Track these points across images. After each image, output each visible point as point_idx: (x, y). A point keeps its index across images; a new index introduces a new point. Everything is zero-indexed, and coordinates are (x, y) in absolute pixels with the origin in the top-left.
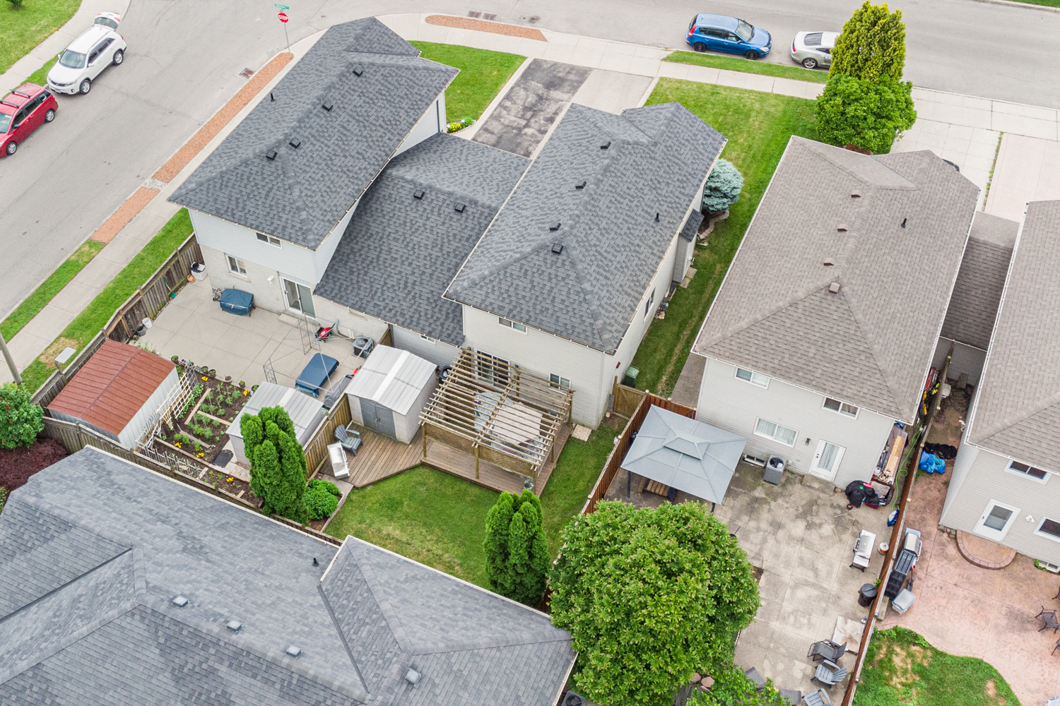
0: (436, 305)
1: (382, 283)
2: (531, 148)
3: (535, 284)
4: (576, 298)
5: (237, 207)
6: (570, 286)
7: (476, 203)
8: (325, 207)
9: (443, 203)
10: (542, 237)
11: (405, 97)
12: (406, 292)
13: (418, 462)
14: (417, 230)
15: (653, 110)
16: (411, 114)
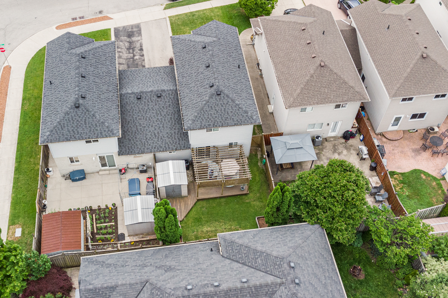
0: (172, 137)
1: (145, 139)
2: (143, 64)
3: (217, 110)
4: (236, 108)
5: (75, 133)
6: (231, 105)
7: (164, 90)
8: (111, 118)
9: (151, 96)
10: (209, 91)
11: (106, 60)
12: (157, 138)
13: (196, 200)
14: (146, 112)
15: (206, 27)
16: (113, 66)
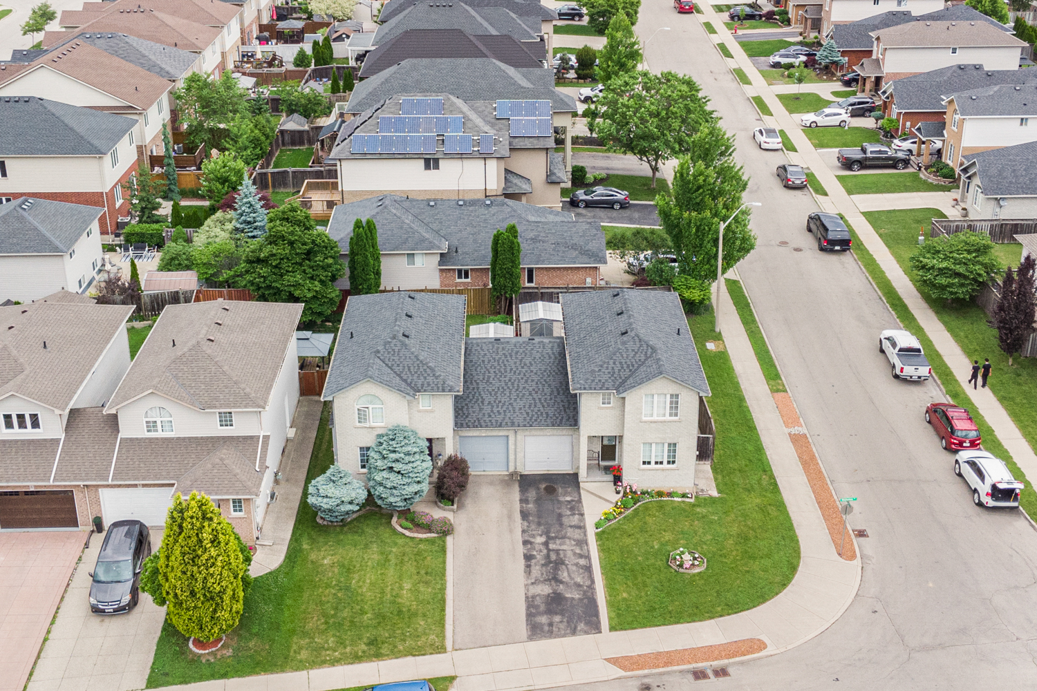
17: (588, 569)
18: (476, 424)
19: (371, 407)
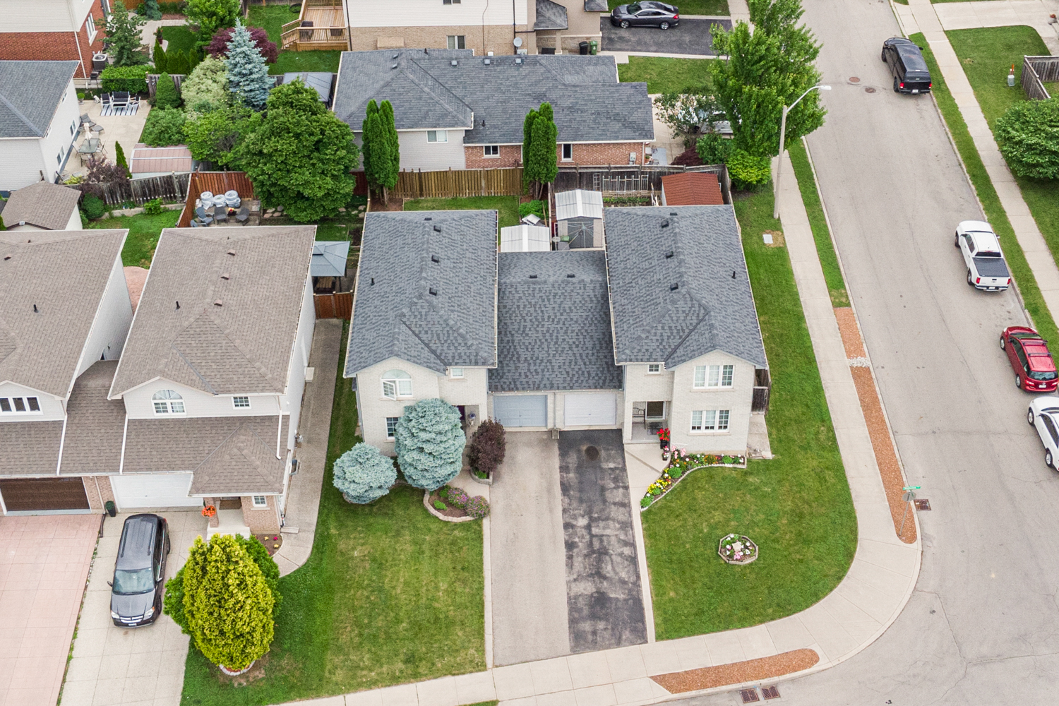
17: (633, 560)
18: (512, 386)
19: (397, 380)
